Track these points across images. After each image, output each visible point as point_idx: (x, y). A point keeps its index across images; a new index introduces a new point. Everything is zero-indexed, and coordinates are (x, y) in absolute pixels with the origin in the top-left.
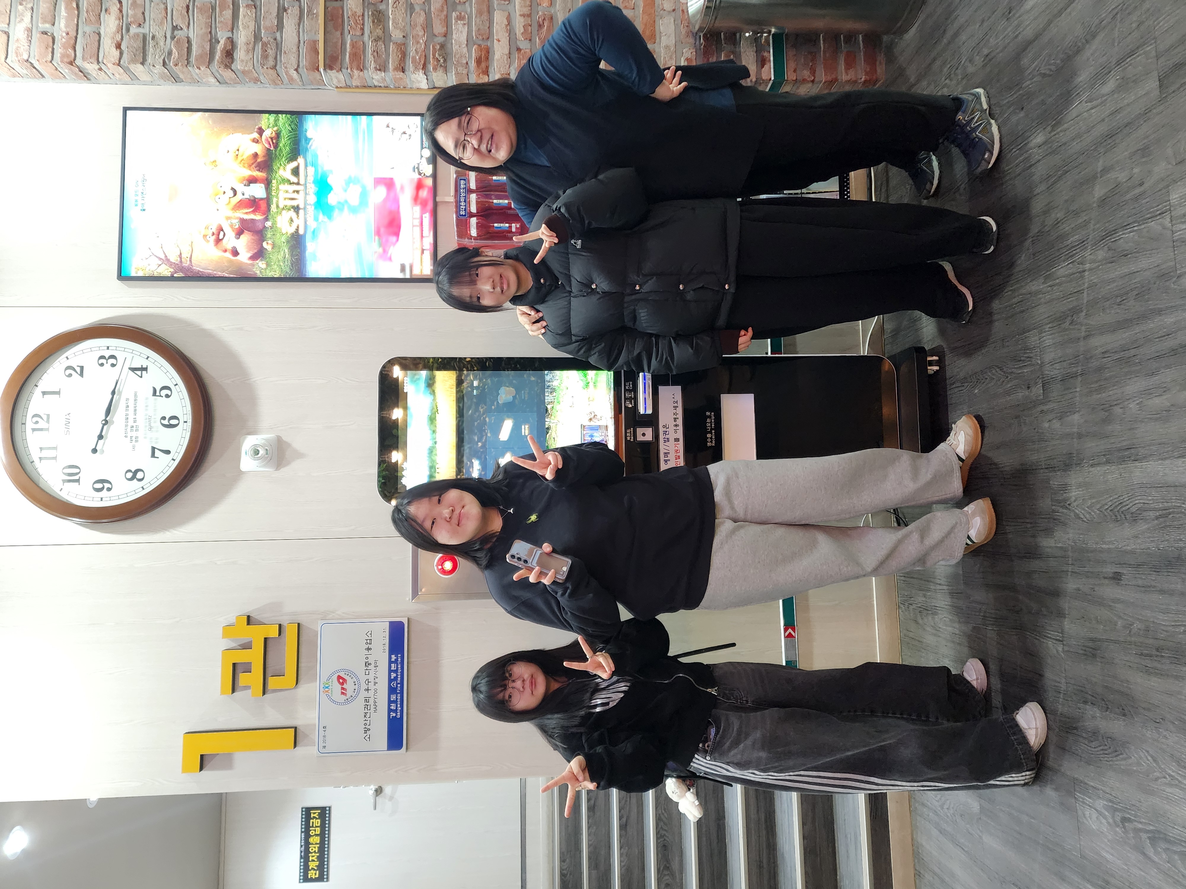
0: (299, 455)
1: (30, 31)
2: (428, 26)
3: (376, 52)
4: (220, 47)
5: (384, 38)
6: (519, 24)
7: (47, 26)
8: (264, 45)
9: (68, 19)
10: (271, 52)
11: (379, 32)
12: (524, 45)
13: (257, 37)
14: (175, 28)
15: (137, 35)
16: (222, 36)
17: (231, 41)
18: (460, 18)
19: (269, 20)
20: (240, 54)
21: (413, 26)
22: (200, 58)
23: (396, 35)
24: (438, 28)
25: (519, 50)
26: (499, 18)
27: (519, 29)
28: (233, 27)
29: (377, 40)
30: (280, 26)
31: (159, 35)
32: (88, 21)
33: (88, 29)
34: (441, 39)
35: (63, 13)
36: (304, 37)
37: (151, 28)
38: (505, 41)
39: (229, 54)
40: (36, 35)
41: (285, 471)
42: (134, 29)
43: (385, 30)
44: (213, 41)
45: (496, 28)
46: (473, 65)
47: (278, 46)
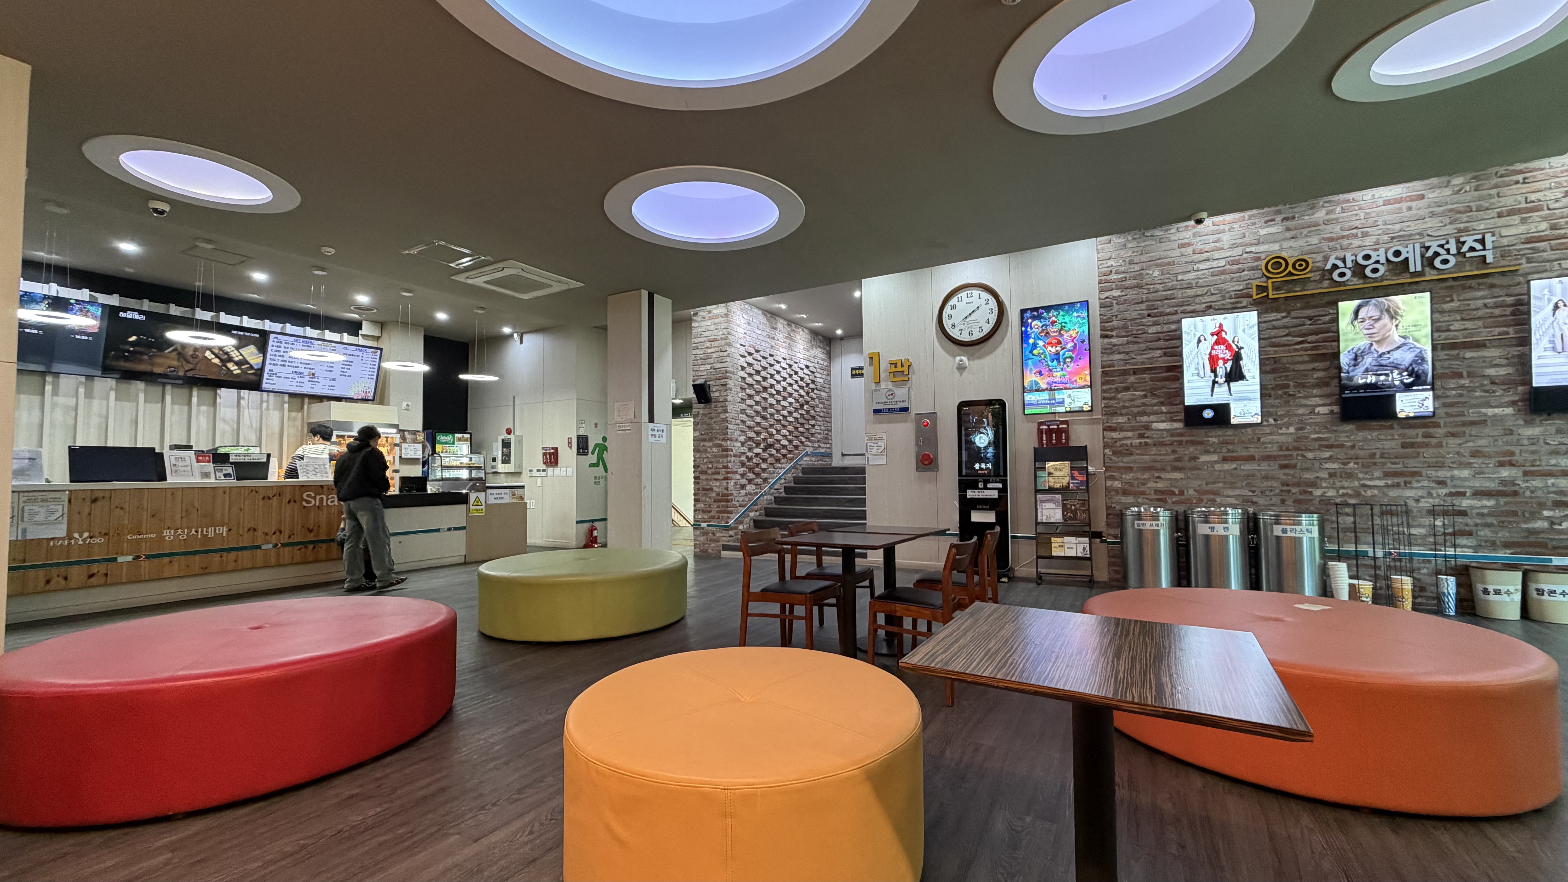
0: (961, 375)
1: (1112, 266)
2: (1124, 407)
3: (1111, 389)
4: (1109, 333)
5: (1117, 391)
6: (1128, 442)
7: (1114, 272)
8: (1111, 348)
9: (1118, 279)
10: (1108, 351)
11: (1120, 389)
12: (1118, 444)
13: (1115, 345)
14: (1116, 316)
15: (1112, 303)
16: (1114, 333)
17: (1112, 337)
18: (1129, 419)
19: (1121, 349)
20: (1106, 340)
21: (1124, 401)
22: (1104, 326)
23: (1120, 396)
24: (1124, 411)
25: (1116, 442)
26: (1130, 434)
27: (1125, 442)
28: (1118, 336)
29: (1116, 389)
30: (1120, 353)
31: (1113, 311)
32: (1116, 286)
33: (1114, 286)
34: (1119, 412)
35: (1120, 276)
36: (1115, 362)
37: (1116, 308)
38: (1119, 436)
39: (1106, 336)
40: (1109, 269)
41: (956, 370)
42: (1115, 302)
43: (1121, 392)
44: (1112, 330)
45: (1125, 433)
46: (1108, 425)
47: (1112, 353)
